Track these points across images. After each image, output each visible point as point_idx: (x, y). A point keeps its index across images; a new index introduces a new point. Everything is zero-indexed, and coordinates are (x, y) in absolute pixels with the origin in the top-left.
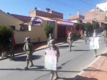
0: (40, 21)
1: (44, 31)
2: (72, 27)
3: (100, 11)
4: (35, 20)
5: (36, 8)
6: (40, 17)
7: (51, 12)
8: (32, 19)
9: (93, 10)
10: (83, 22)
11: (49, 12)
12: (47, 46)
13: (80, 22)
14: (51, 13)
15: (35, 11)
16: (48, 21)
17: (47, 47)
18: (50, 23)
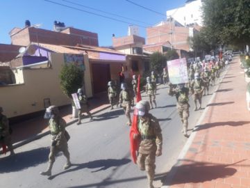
0: (43, 55)
1: (60, 80)
2: (122, 65)
3: (176, 25)
4: (29, 54)
5: (28, 23)
6: (42, 45)
7: (67, 32)
8: (22, 51)
9: (161, 24)
10: (144, 51)
11: (63, 32)
12: (71, 118)
13: (138, 53)
14: (69, 33)
15: (27, 31)
16: (65, 55)
17: (72, 120)
18: (71, 59)
